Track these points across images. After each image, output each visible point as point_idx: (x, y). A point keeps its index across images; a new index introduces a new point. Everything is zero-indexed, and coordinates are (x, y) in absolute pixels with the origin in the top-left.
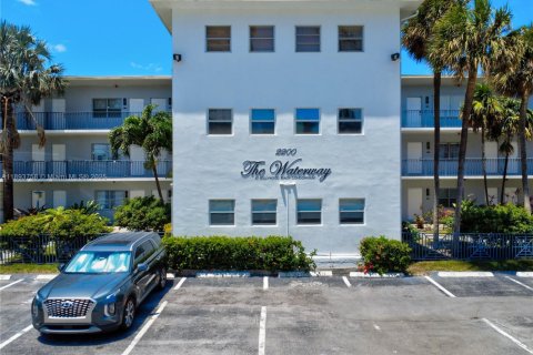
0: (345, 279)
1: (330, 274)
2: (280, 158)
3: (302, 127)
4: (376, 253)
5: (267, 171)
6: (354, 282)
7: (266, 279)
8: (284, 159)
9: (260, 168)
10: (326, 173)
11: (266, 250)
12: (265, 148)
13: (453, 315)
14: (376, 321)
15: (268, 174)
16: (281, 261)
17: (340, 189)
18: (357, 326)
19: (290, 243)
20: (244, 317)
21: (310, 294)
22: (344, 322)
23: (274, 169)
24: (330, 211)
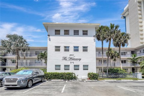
0: (84, 81)
1: (81, 80)
2: (70, 56)
3: (75, 50)
4: (91, 76)
5: (68, 59)
6: (86, 81)
7: (67, 81)
8: (71, 57)
9: (66, 58)
10: (80, 59)
11: (67, 75)
12: (67, 54)
13: (110, 86)
14: (92, 87)
15: (68, 60)
16: (70, 77)
17: (83, 63)
18: (88, 88)
19: (72, 73)
20: (60, 86)
21: (76, 83)
22: (85, 87)
23: (69, 59)
24: (81, 67)
